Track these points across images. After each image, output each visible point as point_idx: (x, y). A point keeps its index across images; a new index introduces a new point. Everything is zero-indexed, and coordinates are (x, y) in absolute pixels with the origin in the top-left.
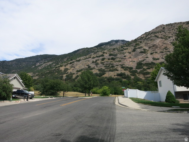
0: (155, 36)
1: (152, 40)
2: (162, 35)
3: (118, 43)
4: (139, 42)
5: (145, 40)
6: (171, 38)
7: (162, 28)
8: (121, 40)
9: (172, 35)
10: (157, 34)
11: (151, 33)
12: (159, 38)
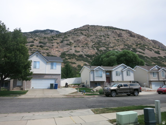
0: (81, 32)
1: (78, 35)
2: (86, 33)
3: (53, 33)
4: (67, 35)
5: (73, 35)
6: (92, 37)
7: (87, 27)
8: (56, 31)
9: (93, 34)
10: (83, 32)
11: (79, 30)
12: (84, 35)
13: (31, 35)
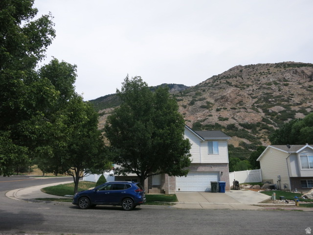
0: (227, 82)
1: (221, 88)
2: (237, 81)
3: (173, 90)
4: (201, 90)
5: (211, 88)
6: (250, 88)
7: (239, 71)
8: (178, 85)
9: (252, 82)
10: (230, 80)
11: (222, 78)
12: (232, 86)
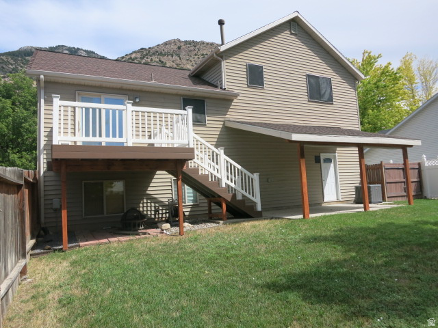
0: (160, 61)
2: (173, 62)
7: (176, 47)
10: (164, 59)
11: (154, 54)
13: (12, 62)
